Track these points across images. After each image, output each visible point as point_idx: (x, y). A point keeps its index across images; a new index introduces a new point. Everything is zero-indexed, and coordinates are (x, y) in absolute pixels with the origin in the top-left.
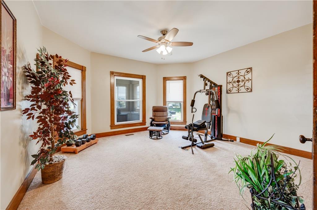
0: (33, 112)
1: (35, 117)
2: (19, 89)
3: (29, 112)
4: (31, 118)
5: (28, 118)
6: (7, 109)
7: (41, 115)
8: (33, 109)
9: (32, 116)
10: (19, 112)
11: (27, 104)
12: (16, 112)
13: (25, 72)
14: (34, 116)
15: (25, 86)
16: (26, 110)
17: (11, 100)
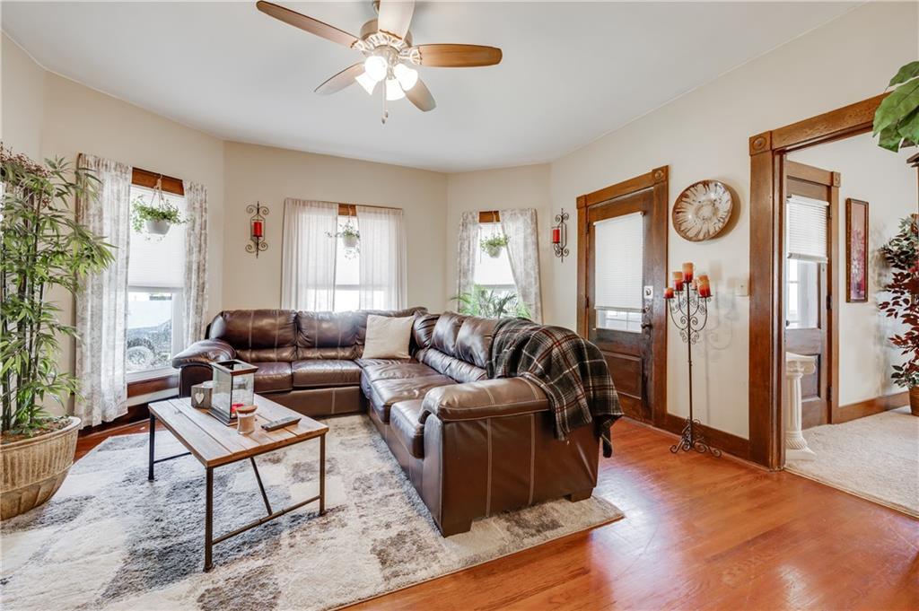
0: (896, 307)
1: (899, 315)
2: (873, 278)
3: (890, 307)
4: (893, 316)
5: (889, 315)
6: (856, 301)
7: (908, 312)
8: (896, 303)
9: (894, 312)
10: (874, 307)
11: (888, 297)
12: (869, 306)
13: (884, 254)
14: (897, 313)
15: (883, 272)
16: (885, 305)
17: (862, 292)
